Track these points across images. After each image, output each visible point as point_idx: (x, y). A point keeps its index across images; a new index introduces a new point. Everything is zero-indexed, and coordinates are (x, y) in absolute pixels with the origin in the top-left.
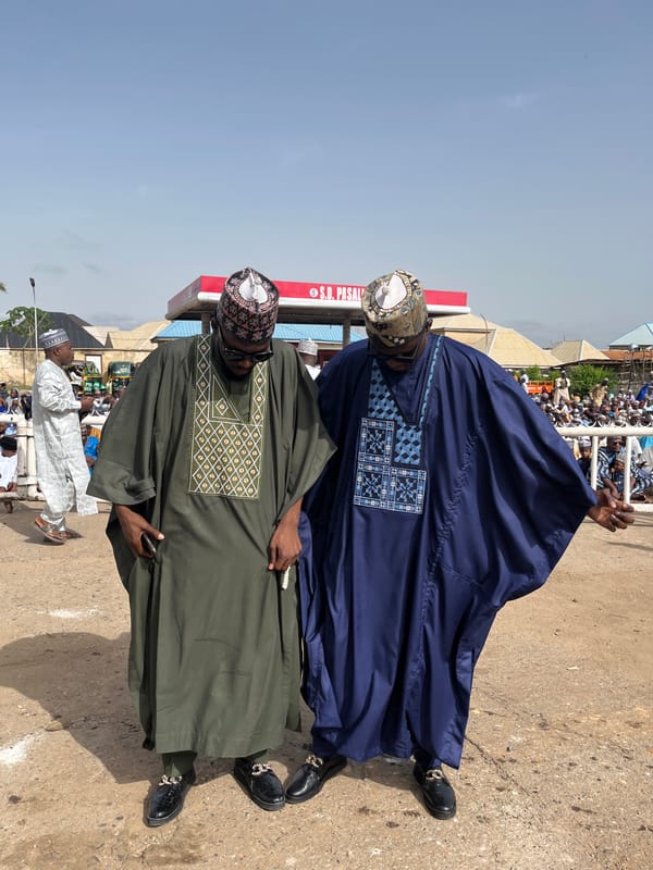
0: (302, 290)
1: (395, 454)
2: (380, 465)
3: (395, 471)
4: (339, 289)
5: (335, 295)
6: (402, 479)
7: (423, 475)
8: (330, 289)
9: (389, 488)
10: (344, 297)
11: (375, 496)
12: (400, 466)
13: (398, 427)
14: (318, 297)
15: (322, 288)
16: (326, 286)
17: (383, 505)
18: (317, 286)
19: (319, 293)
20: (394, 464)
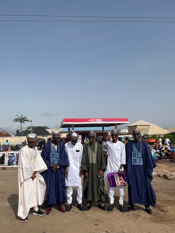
0: (87, 120)
1: (138, 156)
2: (136, 158)
3: (138, 159)
4: (96, 119)
5: (95, 121)
6: (139, 160)
7: (142, 159)
8: (94, 120)
9: (137, 161)
10: (97, 121)
11: (135, 163)
12: (139, 158)
13: (138, 152)
14: (91, 122)
15: (92, 119)
16: (93, 119)
17: (137, 164)
18: (91, 119)
19: (91, 121)
20: (138, 158)
